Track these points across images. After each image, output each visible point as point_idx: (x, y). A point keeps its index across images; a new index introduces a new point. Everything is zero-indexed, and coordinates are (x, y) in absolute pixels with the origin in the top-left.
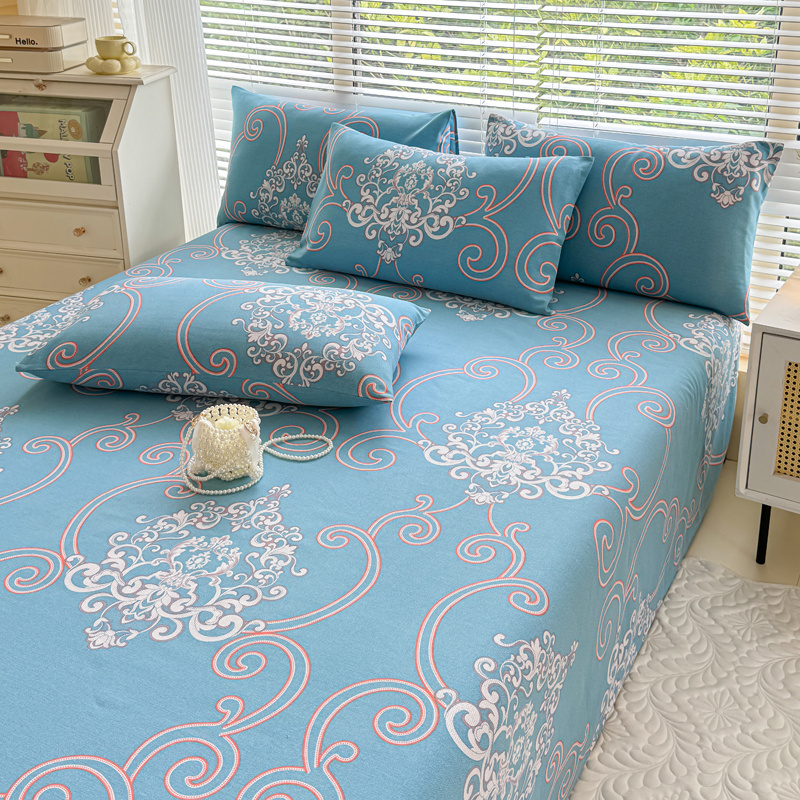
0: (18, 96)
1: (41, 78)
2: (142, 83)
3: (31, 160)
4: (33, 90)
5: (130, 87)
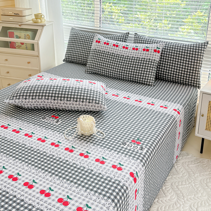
0: (14, 28)
1: (20, 23)
2: (46, 25)
3: (17, 44)
4: (18, 26)
5: (43, 26)
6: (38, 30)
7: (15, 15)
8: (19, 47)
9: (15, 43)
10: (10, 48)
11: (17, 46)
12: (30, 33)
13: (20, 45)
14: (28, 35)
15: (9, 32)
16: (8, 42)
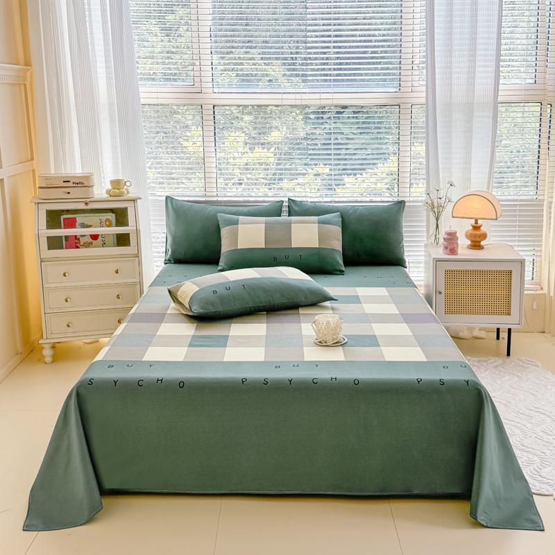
2: (140, 199)
3: (82, 241)
4: (82, 206)
5: (134, 201)
6: (127, 208)
7: (74, 185)
8: (87, 245)
11: (81, 244)
12: (112, 217)
13: (90, 240)
14: (107, 220)
15: (64, 219)
16: (62, 236)
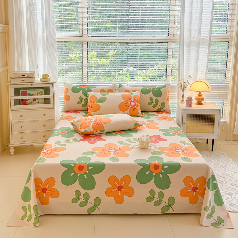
3: (29, 101)
4: (30, 86)
5: (52, 83)
6: (49, 87)
7: (27, 77)
8: (31, 103)
9: (28, 101)
10: (22, 105)
11: (29, 103)
12: (42, 91)
13: (32, 101)
14: (41, 92)
15: (21, 92)
16: (20, 99)
